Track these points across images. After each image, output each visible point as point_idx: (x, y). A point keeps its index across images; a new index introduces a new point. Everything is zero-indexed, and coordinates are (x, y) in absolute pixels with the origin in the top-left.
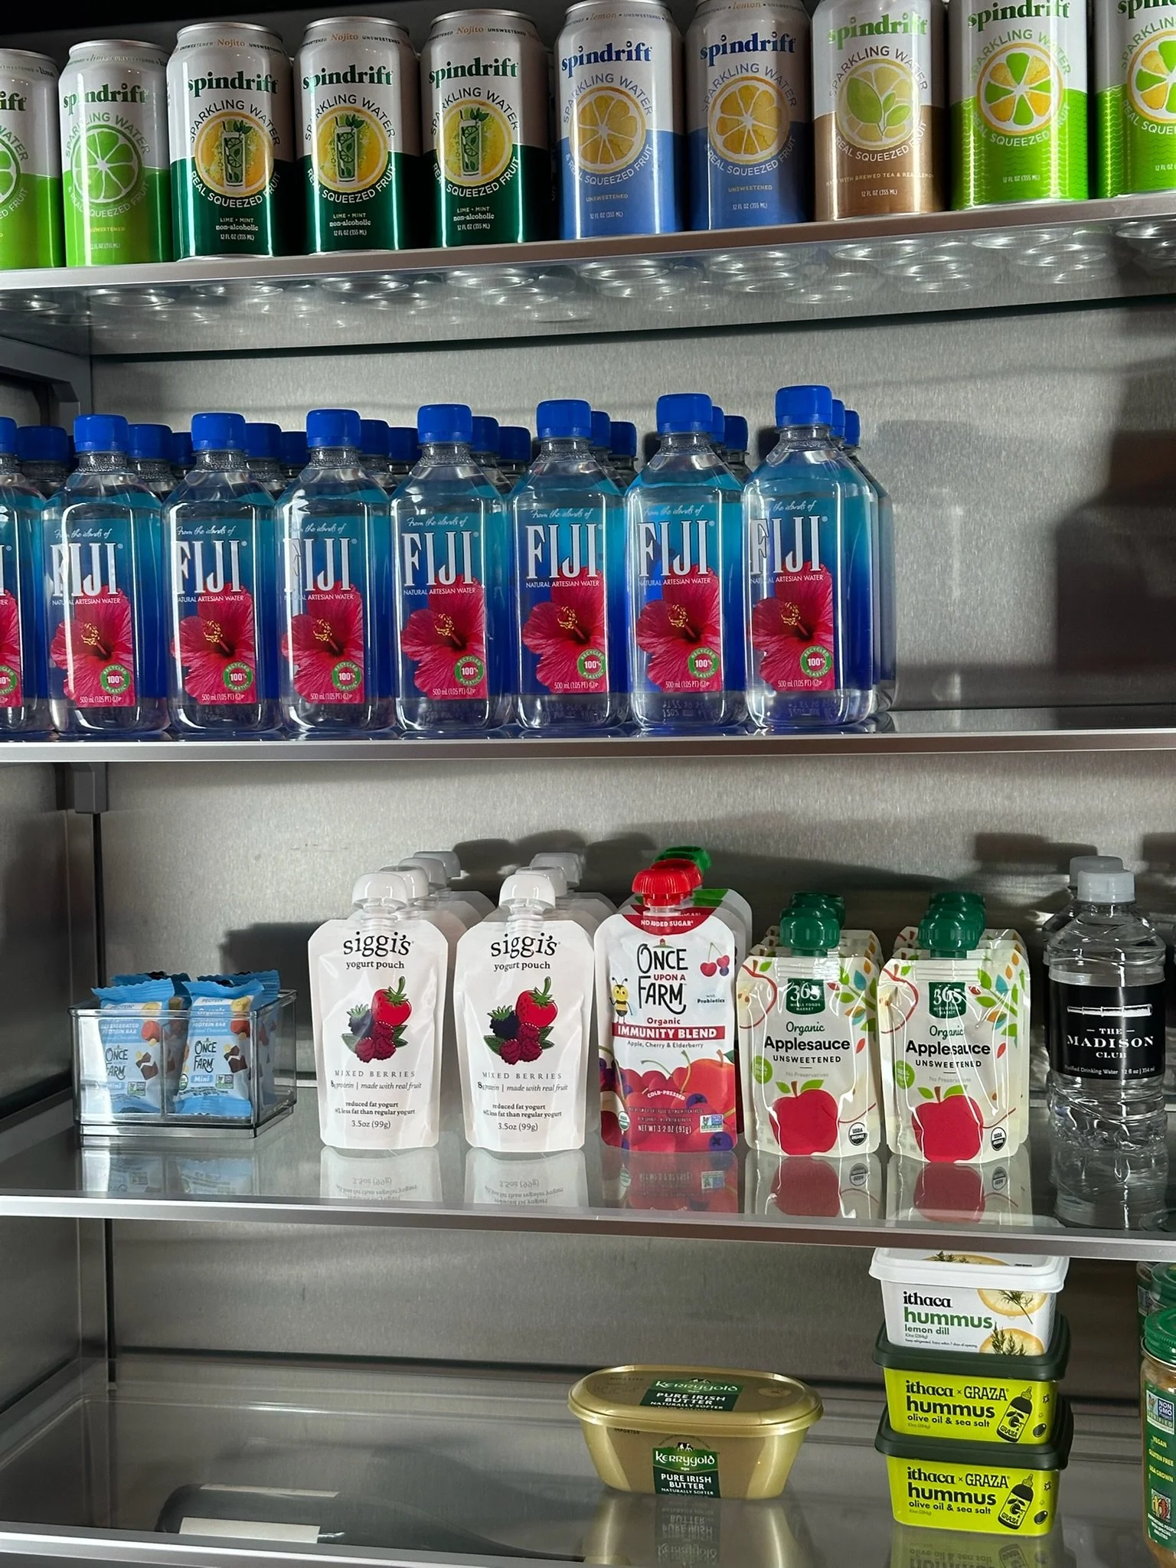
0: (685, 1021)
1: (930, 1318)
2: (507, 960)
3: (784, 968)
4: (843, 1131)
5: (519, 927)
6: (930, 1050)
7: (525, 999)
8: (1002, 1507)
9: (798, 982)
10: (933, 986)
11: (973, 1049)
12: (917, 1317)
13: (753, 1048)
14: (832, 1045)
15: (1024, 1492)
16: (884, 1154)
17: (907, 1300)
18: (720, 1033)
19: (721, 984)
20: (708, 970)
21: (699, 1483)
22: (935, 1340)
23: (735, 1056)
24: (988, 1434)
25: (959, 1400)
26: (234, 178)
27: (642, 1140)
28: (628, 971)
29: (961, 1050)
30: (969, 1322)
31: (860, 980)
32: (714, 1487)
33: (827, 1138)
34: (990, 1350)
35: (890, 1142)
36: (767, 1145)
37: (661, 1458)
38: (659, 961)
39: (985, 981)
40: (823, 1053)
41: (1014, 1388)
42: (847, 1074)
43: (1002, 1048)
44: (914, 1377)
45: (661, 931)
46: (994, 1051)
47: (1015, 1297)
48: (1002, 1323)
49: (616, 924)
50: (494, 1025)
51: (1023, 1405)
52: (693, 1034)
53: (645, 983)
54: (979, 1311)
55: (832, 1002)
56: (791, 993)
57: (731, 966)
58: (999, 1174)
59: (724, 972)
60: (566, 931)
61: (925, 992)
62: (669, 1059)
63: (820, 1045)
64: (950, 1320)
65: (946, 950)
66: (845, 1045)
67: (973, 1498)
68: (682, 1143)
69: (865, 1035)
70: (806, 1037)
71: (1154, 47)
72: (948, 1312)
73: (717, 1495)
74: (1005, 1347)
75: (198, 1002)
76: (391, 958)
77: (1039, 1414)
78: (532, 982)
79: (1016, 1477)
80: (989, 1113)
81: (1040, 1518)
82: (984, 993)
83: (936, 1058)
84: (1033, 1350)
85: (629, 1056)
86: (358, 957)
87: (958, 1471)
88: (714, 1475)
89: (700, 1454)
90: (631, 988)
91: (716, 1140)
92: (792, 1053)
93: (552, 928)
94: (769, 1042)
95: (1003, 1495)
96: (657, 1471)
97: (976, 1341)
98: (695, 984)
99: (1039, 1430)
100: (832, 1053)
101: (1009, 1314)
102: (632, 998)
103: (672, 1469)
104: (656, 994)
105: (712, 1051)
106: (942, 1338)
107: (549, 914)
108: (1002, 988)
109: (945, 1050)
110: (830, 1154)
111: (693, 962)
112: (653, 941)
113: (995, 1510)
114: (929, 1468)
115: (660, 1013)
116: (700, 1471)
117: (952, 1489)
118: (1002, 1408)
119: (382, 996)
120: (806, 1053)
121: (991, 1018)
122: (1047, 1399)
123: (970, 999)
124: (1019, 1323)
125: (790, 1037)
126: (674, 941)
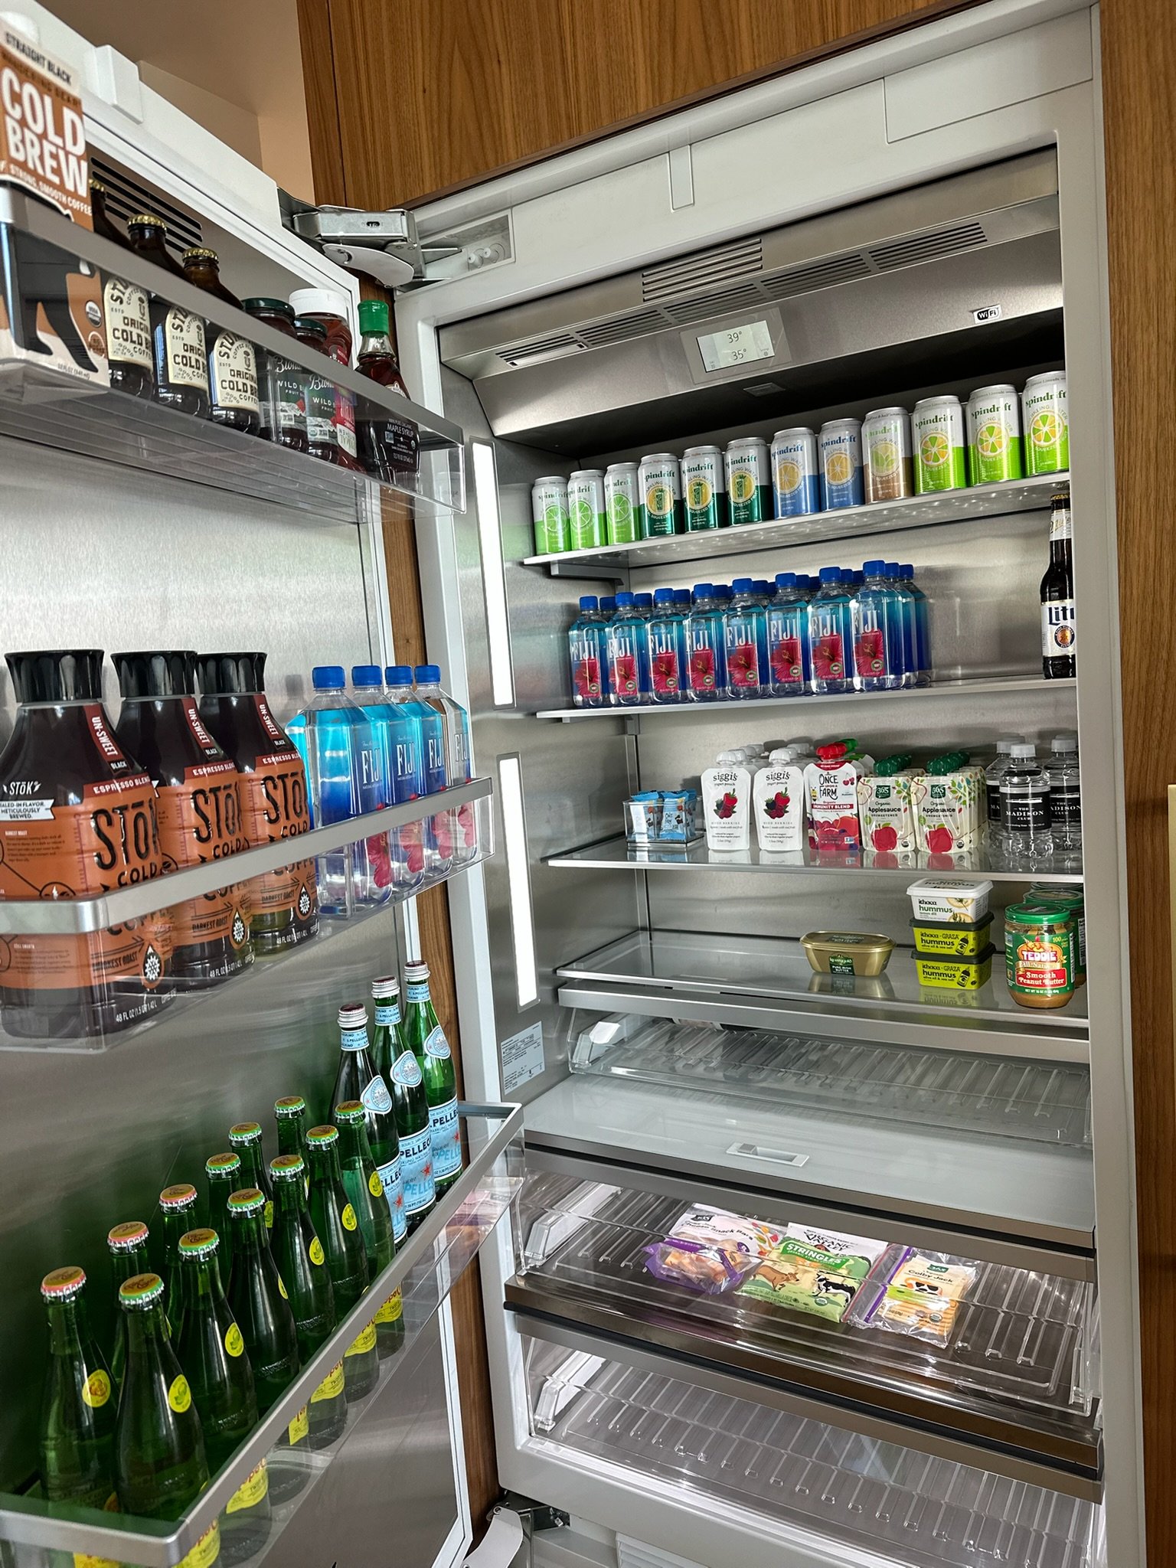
0: (837, 802)
1: (929, 909)
2: (771, 781)
3: (875, 782)
4: (899, 842)
5: (777, 769)
6: (932, 811)
7: (778, 795)
8: (958, 978)
9: (880, 787)
10: (933, 786)
11: (948, 810)
12: (924, 909)
13: (864, 812)
14: (893, 810)
15: (966, 973)
16: (916, 851)
17: (920, 902)
18: (852, 806)
19: (851, 788)
20: (846, 783)
21: (847, 970)
22: (931, 917)
23: (858, 815)
24: (953, 952)
25: (941, 939)
26: (660, 509)
27: (823, 846)
28: (816, 784)
29: (944, 810)
30: (944, 910)
31: (905, 786)
32: (852, 971)
33: (893, 845)
34: (952, 921)
35: (918, 846)
36: (870, 848)
37: (832, 960)
38: (827, 780)
39: (953, 784)
40: (890, 813)
41: (962, 934)
42: (901, 821)
43: (960, 810)
44: (924, 930)
45: (828, 769)
46: (957, 811)
47: (961, 901)
48: (956, 911)
49: (811, 767)
50: (767, 805)
51: (965, 941)
52: (841, 807)
53: (822, 789)
54: (947, 906)
55: (893, 793)
56: (878, 791)
57: (855, 781)
58: (961, 857)
59: (852, 784)
60: (793, 770)
61: (929, 789)
62: (832, 816)
63: (889, 810)
64: (937, 910)
65: (937, 773)
66: (899, 810)
67: (947, 975)
68: (838, 847)
69: (908, 806)
70: (883, 807)
71: (984, 429)
72: (936, 907)
73: (854, 974)
74: (958, 919)
75: (666, 800)
76: (730, 782)
77: (971, 944)
78: (781, 789)
79: (963, 967)
80: (956, 834)
81: (973, 983)
82: (953, 788)
83: (934, 813)
84: (968, 921)
85: (819, 816)
86: (718, 782)
87: (941, 965)
88: (852, 967)
89: (846, 959)
90: (817, 790)
91: (851, 846)
92: (879, 813)
93: (788, 769)
94: (870, 809)
95: (958, 974)
96: (831, 965)
97: (946, 917)
98: (841, 789)
99: (972, 950)
100: (893, 813)
101: (959, 907)
102: (818, 795)
103: (836, 964)
104: (827, 793)
105: (847, 813)
106: (934, 916)
107: (787, 764)
108: (960, 787)
109: (937, 811)
110: (894, 850)
111: (840, 780)
112: (825, 773)
113: (956, 979)
114: (930, 964)
115: (828, 799)
116: (846, 965)
117: (939, 972)
118: (957, 942)
119: (727, 795)
120: (883, 813)
121: (956, 798)
122: (974, 939)
123: (948, 792)
124: (963, 910)
125: (876, 807)
126: (832, 772)
